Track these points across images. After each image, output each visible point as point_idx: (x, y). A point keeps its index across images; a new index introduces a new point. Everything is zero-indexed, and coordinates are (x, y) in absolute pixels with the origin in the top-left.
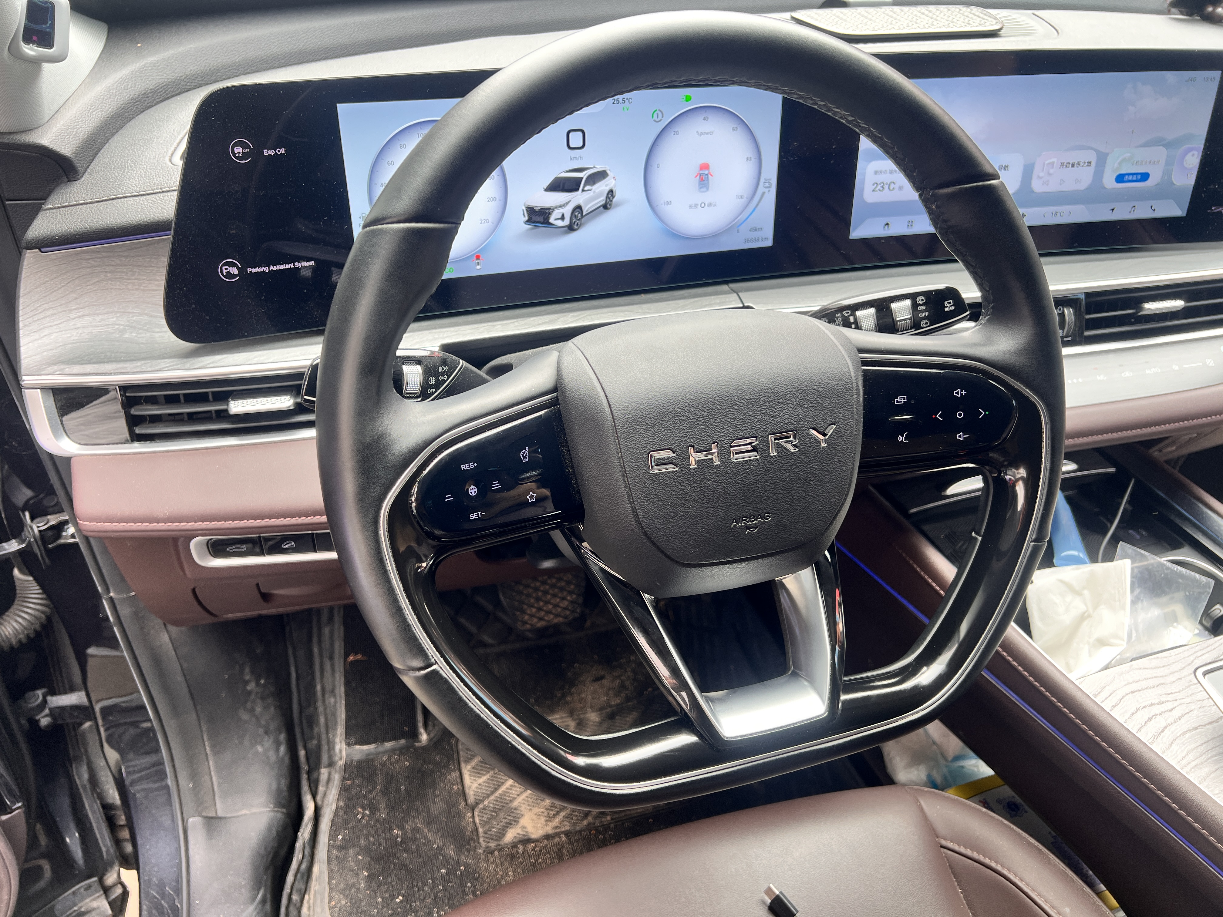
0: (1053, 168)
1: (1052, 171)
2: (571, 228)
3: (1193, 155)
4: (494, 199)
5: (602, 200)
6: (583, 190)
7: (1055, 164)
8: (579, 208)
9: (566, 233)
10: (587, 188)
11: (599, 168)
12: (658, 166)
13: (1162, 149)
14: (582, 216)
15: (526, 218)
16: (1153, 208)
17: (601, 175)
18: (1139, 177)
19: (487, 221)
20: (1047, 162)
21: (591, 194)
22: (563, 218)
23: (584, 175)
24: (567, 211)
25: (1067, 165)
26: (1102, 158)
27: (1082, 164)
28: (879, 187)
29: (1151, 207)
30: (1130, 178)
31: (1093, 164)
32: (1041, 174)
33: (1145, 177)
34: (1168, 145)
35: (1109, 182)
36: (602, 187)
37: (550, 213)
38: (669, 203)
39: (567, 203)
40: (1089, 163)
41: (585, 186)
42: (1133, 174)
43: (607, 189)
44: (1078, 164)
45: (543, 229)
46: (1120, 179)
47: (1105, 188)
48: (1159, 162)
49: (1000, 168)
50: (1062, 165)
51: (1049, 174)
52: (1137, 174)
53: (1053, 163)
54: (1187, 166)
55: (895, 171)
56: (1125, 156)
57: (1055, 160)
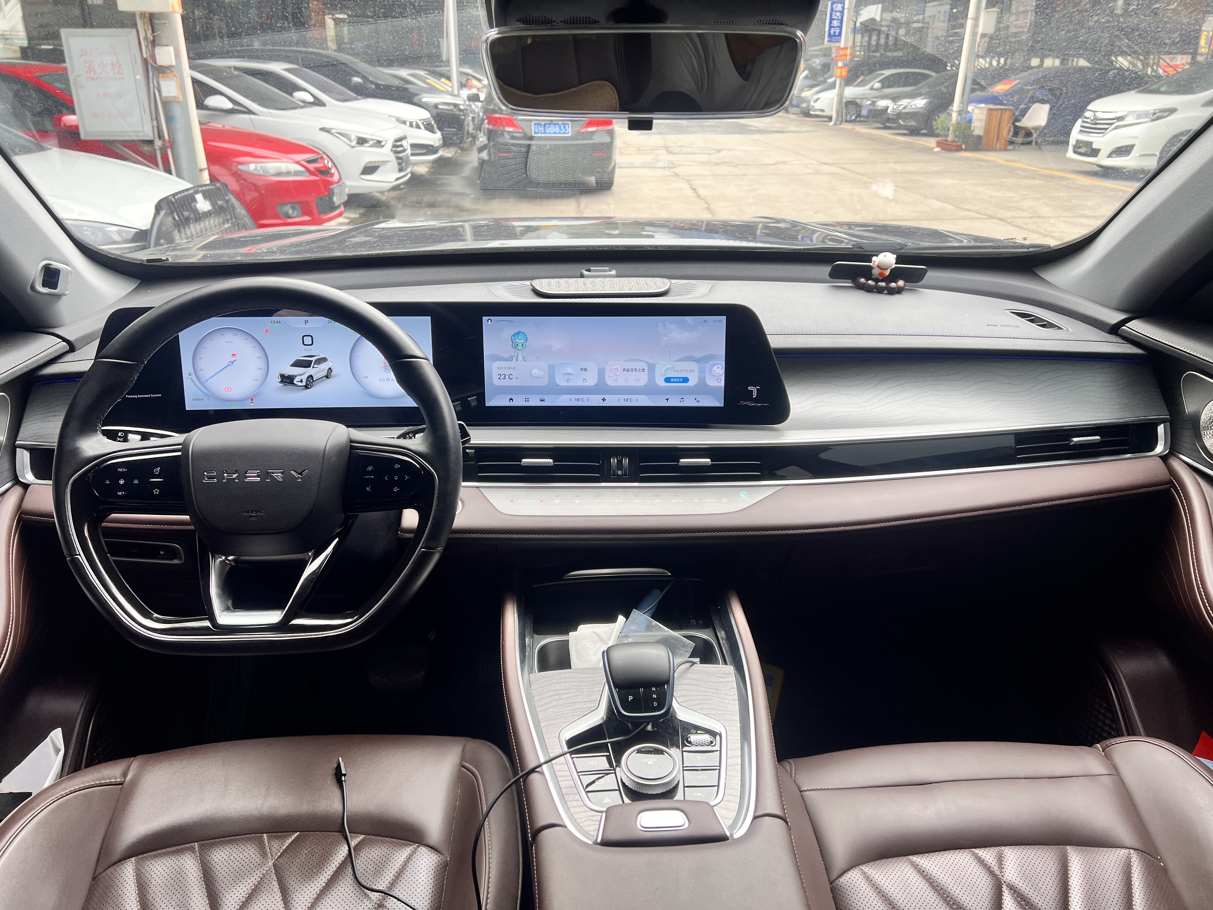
0: (618, 371)
1: (617, 373)
2: (306, 387)
3: (718, 368)
4: (261, 369)
5: (325, 373)
6: (313, 367)
8: (311, 376)
9: (304, 389)
10: (315, 366)
11: (322, 356)
12: (358, 356)
13: (694, 363)
14: (313, 381)
15: (280, 380)
16: (697, 400)
17: (324, 360)
18: (681, 380)
19: (257, 380)
20: (613, 368)
21: (318, 369)
22: (301, 381)
23: (314, 359)
24: (304, 378)
25: (628, 370)
26: (652, 368)
27: (638, 370)
28: (502, 377)
30: (675, 380)
31: (646, 370)
32: (611, 375)
33: (686, 380)
34: (698, 361)
35: (661, 382)
36: (324, 366)
37: (294, 379)
38: (366, 377)
39: (304, 373)
40: (643, 370)
41: (314, 365)
42: (677, 378)
43: (328, 367)
44: (636, 370)
45: (290, 387)
46: (668, 380)
47: (658, 385)
48: (693, 371)
49: (582, 369)
50: (624, 370)
51: (616, 375)
52: (680, 378)
53: (618, 368)
54: (715, 374)
55: (512, 368)
56: (667, 366)
57: (618, 367)
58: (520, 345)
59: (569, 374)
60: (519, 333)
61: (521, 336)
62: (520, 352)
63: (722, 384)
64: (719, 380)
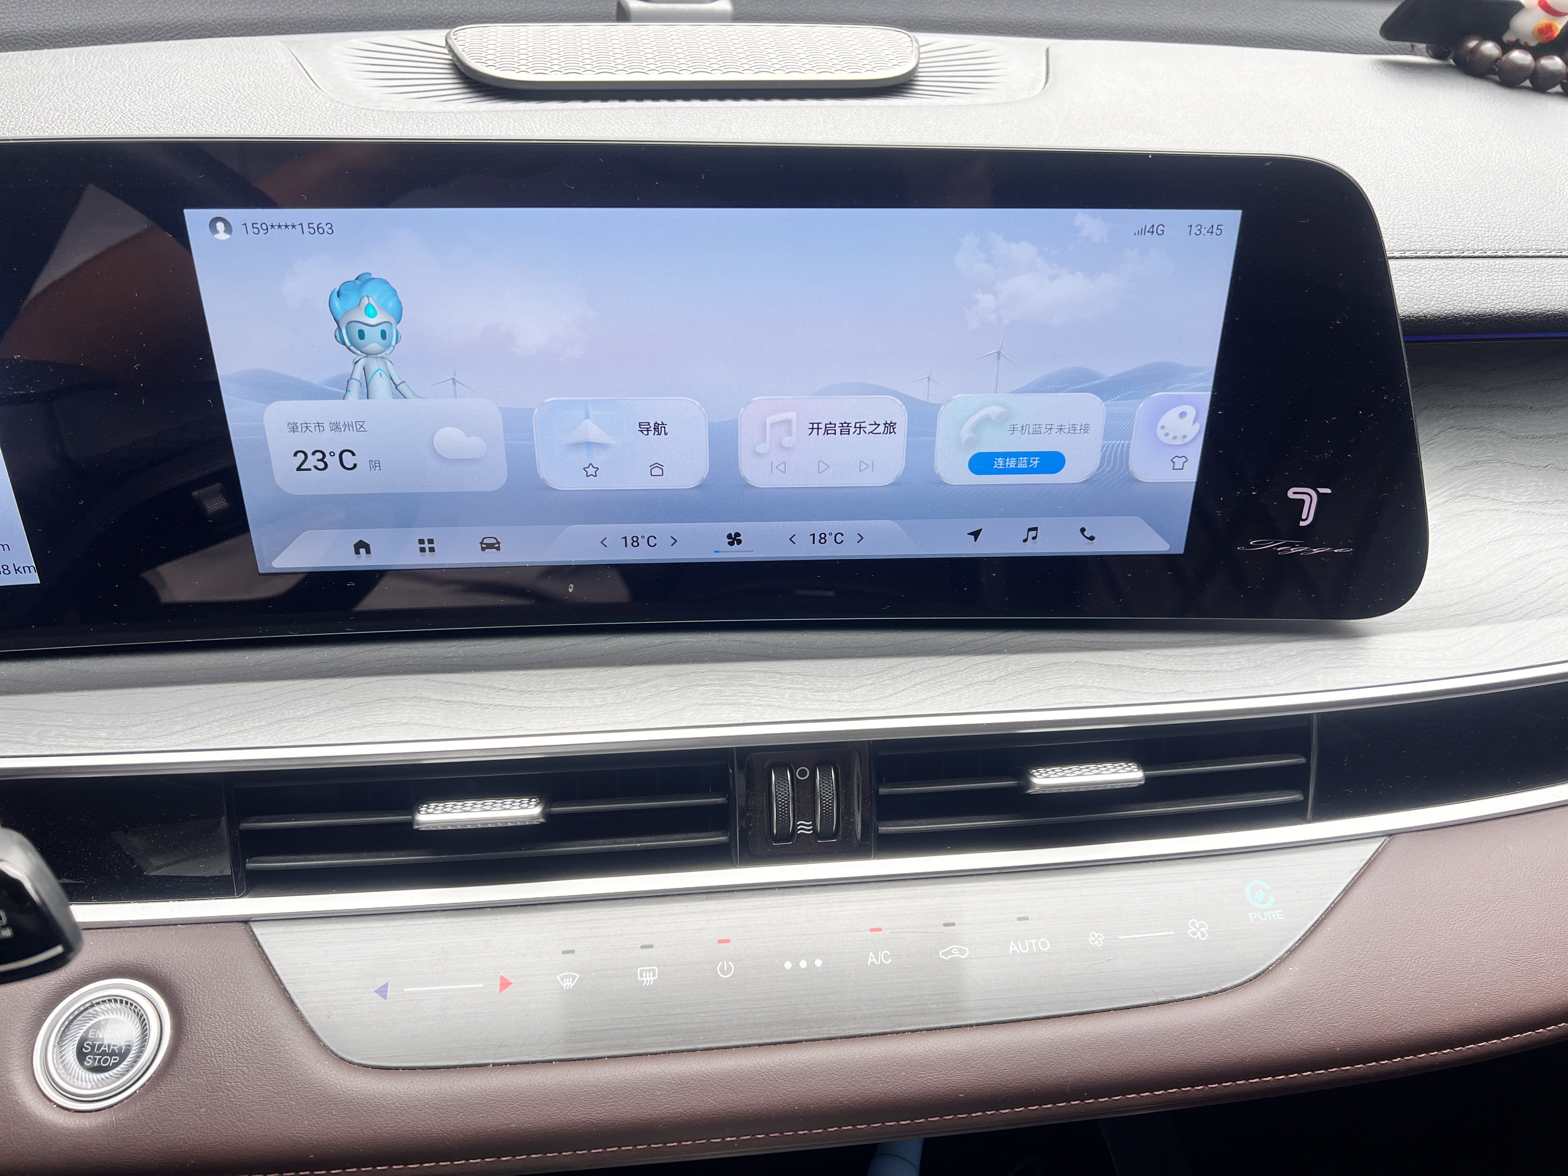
0: (789, 433)
1: (787, 441)
3: (1183, 415)
7: (794, 425)
13: (1092, 401)
16: (1087, 533)
18: (1035, 461)
20: (769, 421)
25: (829, 429)
27: (869, 429)
28: (312, 461)
29: (1083, 530)
30: (1011, 463)
31: (901, 428)
32: (762, 447)
33: (1051, 461)
34: (1107, 389)
35: (953, 470)
40: (890, 427)
42: (1017, 455)
44: (860, 428)
46: (982, 464)
47: (942, 483)
48: (1086, 429)
49: (644, 428)
50: (814, 427)
51: (782, 447)
52: (1029, 455)
53: (789, 422)
54: (1168, 440)
55: (347, 426)
56: (984, 412)
57: (792, 415)
58: (372, 334)
59: (589, 445)
60: (363, 280)
61: (372, 296)
62: (375, 365)
63: (1190, 473)
64: (1179, 463)
